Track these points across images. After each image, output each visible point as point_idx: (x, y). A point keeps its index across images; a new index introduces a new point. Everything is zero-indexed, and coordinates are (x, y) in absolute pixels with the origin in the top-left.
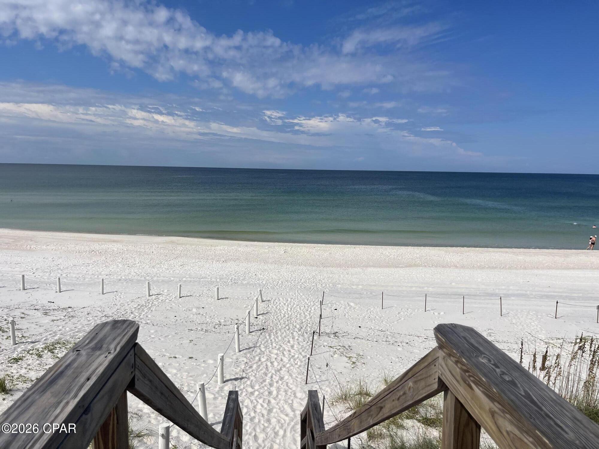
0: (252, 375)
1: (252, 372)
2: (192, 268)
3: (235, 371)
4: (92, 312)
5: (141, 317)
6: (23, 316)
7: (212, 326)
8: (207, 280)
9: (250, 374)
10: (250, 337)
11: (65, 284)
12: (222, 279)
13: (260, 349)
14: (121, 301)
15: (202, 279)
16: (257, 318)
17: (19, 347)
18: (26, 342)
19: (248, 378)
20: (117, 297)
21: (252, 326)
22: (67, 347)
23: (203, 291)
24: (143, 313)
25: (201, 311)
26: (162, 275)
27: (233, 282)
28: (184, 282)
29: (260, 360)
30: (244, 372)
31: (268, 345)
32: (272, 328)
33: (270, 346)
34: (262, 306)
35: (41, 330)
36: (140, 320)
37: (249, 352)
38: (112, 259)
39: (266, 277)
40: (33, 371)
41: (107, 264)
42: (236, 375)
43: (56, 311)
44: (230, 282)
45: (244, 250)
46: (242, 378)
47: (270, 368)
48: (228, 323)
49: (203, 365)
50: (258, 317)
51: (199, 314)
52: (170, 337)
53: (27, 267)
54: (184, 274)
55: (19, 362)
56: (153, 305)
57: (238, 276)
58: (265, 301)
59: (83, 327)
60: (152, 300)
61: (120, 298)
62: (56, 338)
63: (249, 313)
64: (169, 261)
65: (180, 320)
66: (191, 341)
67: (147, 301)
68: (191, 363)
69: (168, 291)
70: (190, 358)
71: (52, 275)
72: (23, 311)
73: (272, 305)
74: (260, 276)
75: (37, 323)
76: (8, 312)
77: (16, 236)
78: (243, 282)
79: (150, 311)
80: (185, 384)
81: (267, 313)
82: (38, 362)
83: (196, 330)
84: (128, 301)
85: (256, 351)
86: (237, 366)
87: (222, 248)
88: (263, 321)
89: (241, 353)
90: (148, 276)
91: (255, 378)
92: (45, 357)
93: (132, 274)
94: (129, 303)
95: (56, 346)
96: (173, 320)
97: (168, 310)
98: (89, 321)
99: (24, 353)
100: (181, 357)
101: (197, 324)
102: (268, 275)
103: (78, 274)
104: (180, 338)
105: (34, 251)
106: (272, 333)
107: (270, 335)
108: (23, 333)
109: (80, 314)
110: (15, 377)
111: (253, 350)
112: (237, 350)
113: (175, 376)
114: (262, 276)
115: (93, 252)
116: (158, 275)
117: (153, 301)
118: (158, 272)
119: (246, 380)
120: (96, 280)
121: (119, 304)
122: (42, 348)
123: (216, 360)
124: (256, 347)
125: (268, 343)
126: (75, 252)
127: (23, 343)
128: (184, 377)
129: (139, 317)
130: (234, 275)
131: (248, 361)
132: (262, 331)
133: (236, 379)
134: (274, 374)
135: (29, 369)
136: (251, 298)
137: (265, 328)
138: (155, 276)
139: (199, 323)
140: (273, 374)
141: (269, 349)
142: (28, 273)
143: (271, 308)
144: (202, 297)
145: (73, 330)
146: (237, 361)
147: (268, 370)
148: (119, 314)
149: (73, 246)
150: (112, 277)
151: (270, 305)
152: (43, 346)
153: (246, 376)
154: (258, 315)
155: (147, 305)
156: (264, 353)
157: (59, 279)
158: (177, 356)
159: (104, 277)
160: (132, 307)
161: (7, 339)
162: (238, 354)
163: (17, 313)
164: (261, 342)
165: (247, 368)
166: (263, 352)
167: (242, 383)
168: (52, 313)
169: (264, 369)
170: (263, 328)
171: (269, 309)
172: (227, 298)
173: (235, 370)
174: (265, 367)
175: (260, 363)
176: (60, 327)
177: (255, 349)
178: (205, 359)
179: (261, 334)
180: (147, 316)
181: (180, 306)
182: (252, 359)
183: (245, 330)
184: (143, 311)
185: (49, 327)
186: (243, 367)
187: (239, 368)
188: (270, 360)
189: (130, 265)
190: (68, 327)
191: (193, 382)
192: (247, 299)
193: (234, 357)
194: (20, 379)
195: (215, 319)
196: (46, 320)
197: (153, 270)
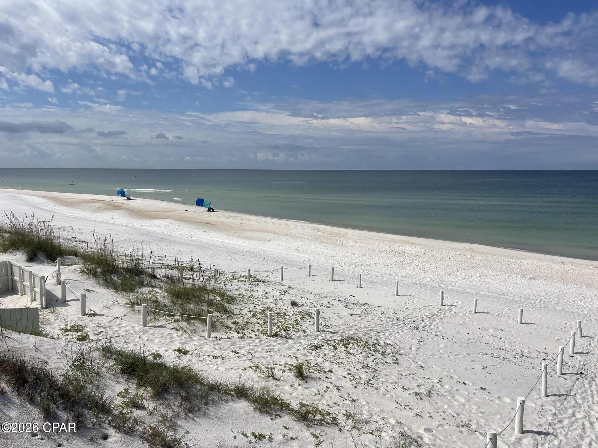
0: (561, 432)
1: (562, 429)
2: (491, 281)
3: (539, 421)
4: (385, 312)
5: (432, 327)
6: (328, 305)
7: (512, 354)
8: (508, 297)
9: (559, 431)
10: (562, 380)
11: (366, 281)
12: (528, 299)
13: (575, 400)
14: (414, 306)
15: (503, 296)
16: (573, 357)
17: (320, 335)
18: (327, 331)
19: (556, 437)
20: (410, 301)
21: (565, 366)
22: (359, 344)
23: (503, 310)
24: (434, 323)
25: (499, 333)
26: (457, 284)
27: (542, 305)
28: (482, 296)
29: (574, 415)
30: (550, 425)
31: (586, 397)
32: (593, 375)
33: (590, 399)
34: (581, 342)
35: (341, 322)
36: (430, 331)
37: (560, 400)
38: (409, 261)
39: (589, 305)
40: (328, 362)
41: (404, 266)
42: (540, 427)
43: (355, 305)
44: (537, 304)
45: (558, 268)
46: (547, 434)
47: (588, 430)
48: (533, 356)
49: (497, 402)
50: (574, 355)
51: (496, 336)
52: (460, 356)
53: (338, 260)
54: (481, 286)
55: (317, 349)
56: (445, 315)
57: (549, 299)
58: (585, 337)
59: (376, 326)
60: (444, 311)
61: (413, 302)
62: (352, 333)
63: (563, 350)
64: (467, 270)
65: (474, 339)
66: (485, 368)
67: (440, 310)
68: (482, 395)
69: (462, 303)
70: (482, 389)
71: (356, 270)
72: (329, 300)
73: (595, 343)
74: (579, 303)
75: (338, 315)
76: (317, 300)
77: (333, 232)
78: (555, 307)
79: (441, 322)
80: (474, 420)
81: (587, 353)
82: (333, 354)
83: (492, 355)
84: (420, 307)
85: (569, 401)
86: (541, 415)
87: (529, 262)
88: (582, 363)
89: (549, 399)
90: (443, 284)
91: (566, 438)
92: (339, 349)
93: (427, 279)
94: (421, 310)
95: (350, 341)
96: (465, 338)
97: (460, 324)
98: (382, 321)
99: (323, 342)
100: (471, 384)
101: (493, 348)
102: (591, 303)
103: (377, 272)
104: (472, 361)
105: (345, 246)
106: (594, 382)
107: (590, 384)
108: (326, 321)
109: (375, 312)
110: (312, 364)
111: (565, 400)
112: (543, 394)
113: (462, 407)
114: (582, 304)
115: (393, 253)
116: (454, 284)
117: (446, 311)
118: (454, 280)
119: (553, 437)
120: (392, 280)
121: (411, 309)
122: (338, 340)
123: (514, 400)
124: (569, 396)
125: (587, 395)
126: (377, 251)
127: (325, 331)
128: (473, 411)
129: (430, 327)
130: (543, 296)
131: (557, 412)
132: (579, 376)
133: (539, 433)
134: (594, 441)
135: (325, 359)
136: (566, 329)
137: (583, 372)
138: (450, 284)
139: (496, 347)
140: (592, 439)
141: (587, 402)
142: (338, 266)
143: (594, 347)
144: (502, 318)
145: (367, 328)
146: (542, 409)
147: (585, 433)
148: (410, 320)
149: (376, 245)
150: (408, 280)
151: (593, 343)
152: (339, 338)
153: (554, 432)
154: (574, 354)
155: (439, 315)
156: (580, 407)
157: (361, 275)
158: (466, 382)
159: (400, 278)
160: (423, 314)
161: (312, 325)
162: (544, 399)
163: (324, 302)
164: (577, 391)
165: (556, 421)
166: (579, 404)
167: (547, 440)
168: (351, 306)
169: (580, 430)
170: (581, 373)
171: (591, 349)
172: (534, 324)
173: (539, 419)
174: (582, 427)
175: (573, 419)
176: (357, 322)
177: (568, 398)
178: (500, 395)
179: (578, 379)
180: (438, 328)
181: (475, 323)
182: (563, 411)
183: (555, 370)
184: (434, 320)
185: (347, 320)
186: (550, 418)
187: (545, 419)
188: (589, 419)
189: (425, 270)
190: (362, 323)
191: (483, 421)
192: (560, 329)
193: (539, 402)
194: (316, 368)
195: (515, 347)
196: (345, 313)
197: (449, 277)
